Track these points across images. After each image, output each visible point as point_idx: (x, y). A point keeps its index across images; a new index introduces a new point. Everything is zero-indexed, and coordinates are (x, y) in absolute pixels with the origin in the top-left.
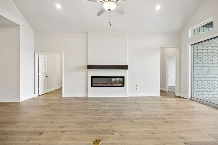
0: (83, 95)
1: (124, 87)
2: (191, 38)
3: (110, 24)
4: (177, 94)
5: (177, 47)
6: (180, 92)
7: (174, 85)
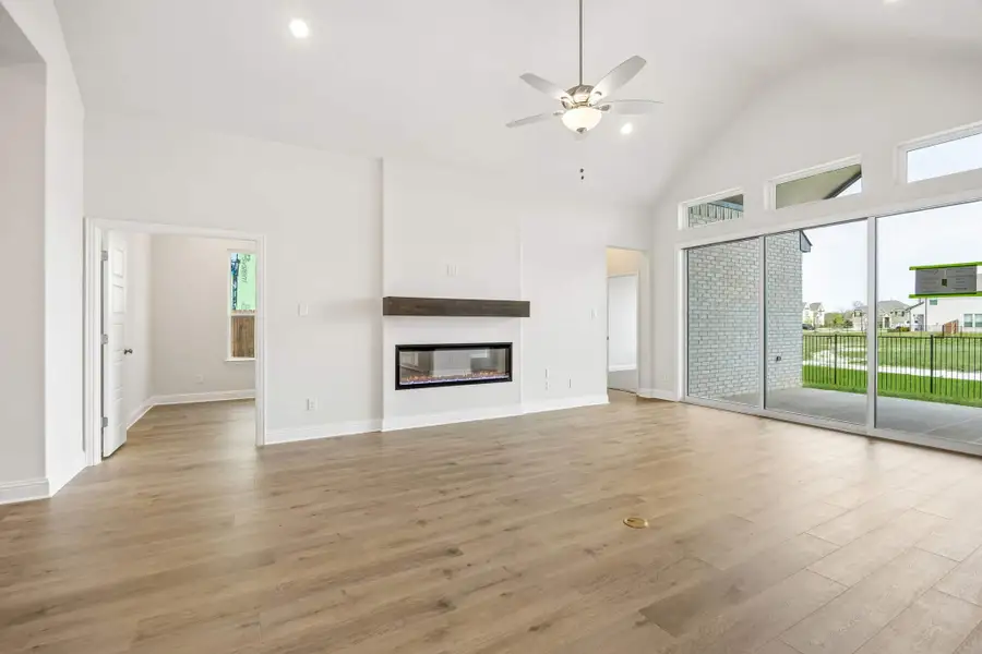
0: (357, 426)
1: (510, 379)
2: (684, 230)
3: (582, 174)
4: (645, 393)
5: (644, 252)
6: (653, 386)
7: (633, 366)
